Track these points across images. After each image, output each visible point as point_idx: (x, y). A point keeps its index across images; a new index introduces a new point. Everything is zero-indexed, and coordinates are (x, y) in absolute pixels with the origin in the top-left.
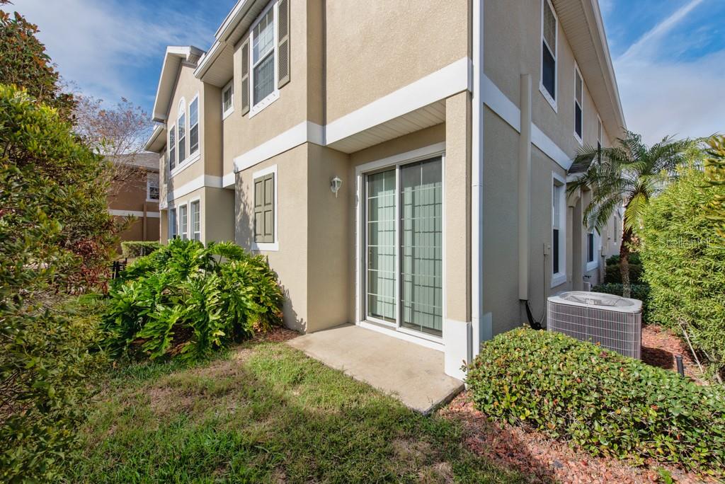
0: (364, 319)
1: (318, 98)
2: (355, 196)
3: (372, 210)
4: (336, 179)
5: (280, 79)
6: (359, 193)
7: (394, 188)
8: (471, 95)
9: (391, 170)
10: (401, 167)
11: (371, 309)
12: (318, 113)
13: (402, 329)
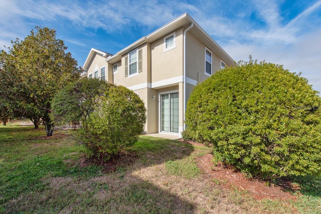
0: (161, 132)
1: (150, 76)
2: (158, 100)
3: (163, 104)
4: (154, 96)
5: (139, 70)
6: (159, 100)
7: (168, 98)
8: (183, 82)
9: (168, 94)
10: (170, 94)
11: (163, 129)
12: (150, 80)
13: (171, 132)
